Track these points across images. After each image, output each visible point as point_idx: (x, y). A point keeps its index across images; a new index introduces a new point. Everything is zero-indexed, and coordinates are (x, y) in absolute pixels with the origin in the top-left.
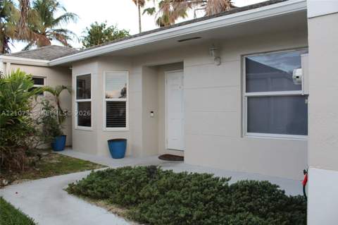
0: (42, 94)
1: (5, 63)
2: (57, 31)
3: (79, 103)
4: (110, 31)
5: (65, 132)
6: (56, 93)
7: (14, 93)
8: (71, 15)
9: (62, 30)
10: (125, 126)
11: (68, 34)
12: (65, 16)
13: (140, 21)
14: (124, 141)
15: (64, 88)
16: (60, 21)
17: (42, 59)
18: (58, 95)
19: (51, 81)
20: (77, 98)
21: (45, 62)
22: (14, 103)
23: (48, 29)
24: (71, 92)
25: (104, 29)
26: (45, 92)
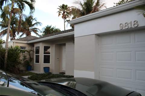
0: (25, 52)
1: (14, 43)
2: (34, 28)
3: (36, 55)
4: (53, 29)
5: (31, 64)
6: (29, 52)
7: (15, 52)
8: (39, 23)
9: (35, 28)
10: (49, 63)
11: (37, 30)
12: (36, 23)
13: (65, 25)
14: (49, 68)
15: (31, 50)
16: (35, 25)
17: (25, 41)
18: (29, 53)
19: (28, 48)
20: (36, 54)
21: (26, 42)
22: (15, 55)
23: (30, 28)
24: (33, 52)
25: (50, 28)
26: (26, 52)
